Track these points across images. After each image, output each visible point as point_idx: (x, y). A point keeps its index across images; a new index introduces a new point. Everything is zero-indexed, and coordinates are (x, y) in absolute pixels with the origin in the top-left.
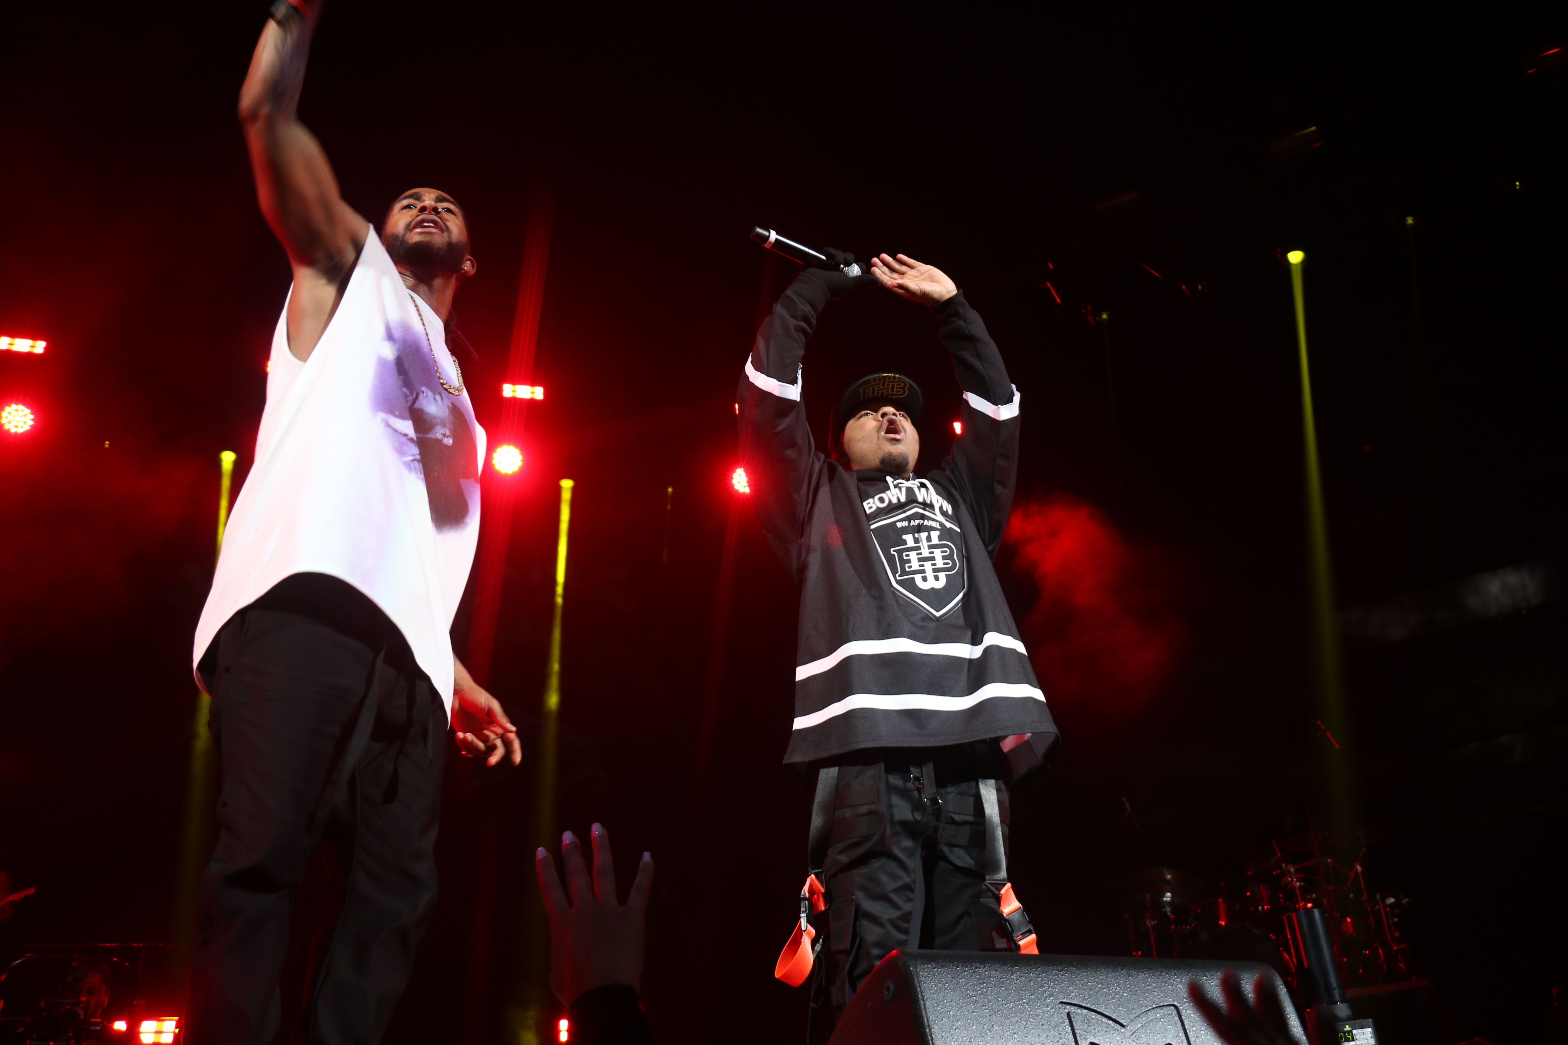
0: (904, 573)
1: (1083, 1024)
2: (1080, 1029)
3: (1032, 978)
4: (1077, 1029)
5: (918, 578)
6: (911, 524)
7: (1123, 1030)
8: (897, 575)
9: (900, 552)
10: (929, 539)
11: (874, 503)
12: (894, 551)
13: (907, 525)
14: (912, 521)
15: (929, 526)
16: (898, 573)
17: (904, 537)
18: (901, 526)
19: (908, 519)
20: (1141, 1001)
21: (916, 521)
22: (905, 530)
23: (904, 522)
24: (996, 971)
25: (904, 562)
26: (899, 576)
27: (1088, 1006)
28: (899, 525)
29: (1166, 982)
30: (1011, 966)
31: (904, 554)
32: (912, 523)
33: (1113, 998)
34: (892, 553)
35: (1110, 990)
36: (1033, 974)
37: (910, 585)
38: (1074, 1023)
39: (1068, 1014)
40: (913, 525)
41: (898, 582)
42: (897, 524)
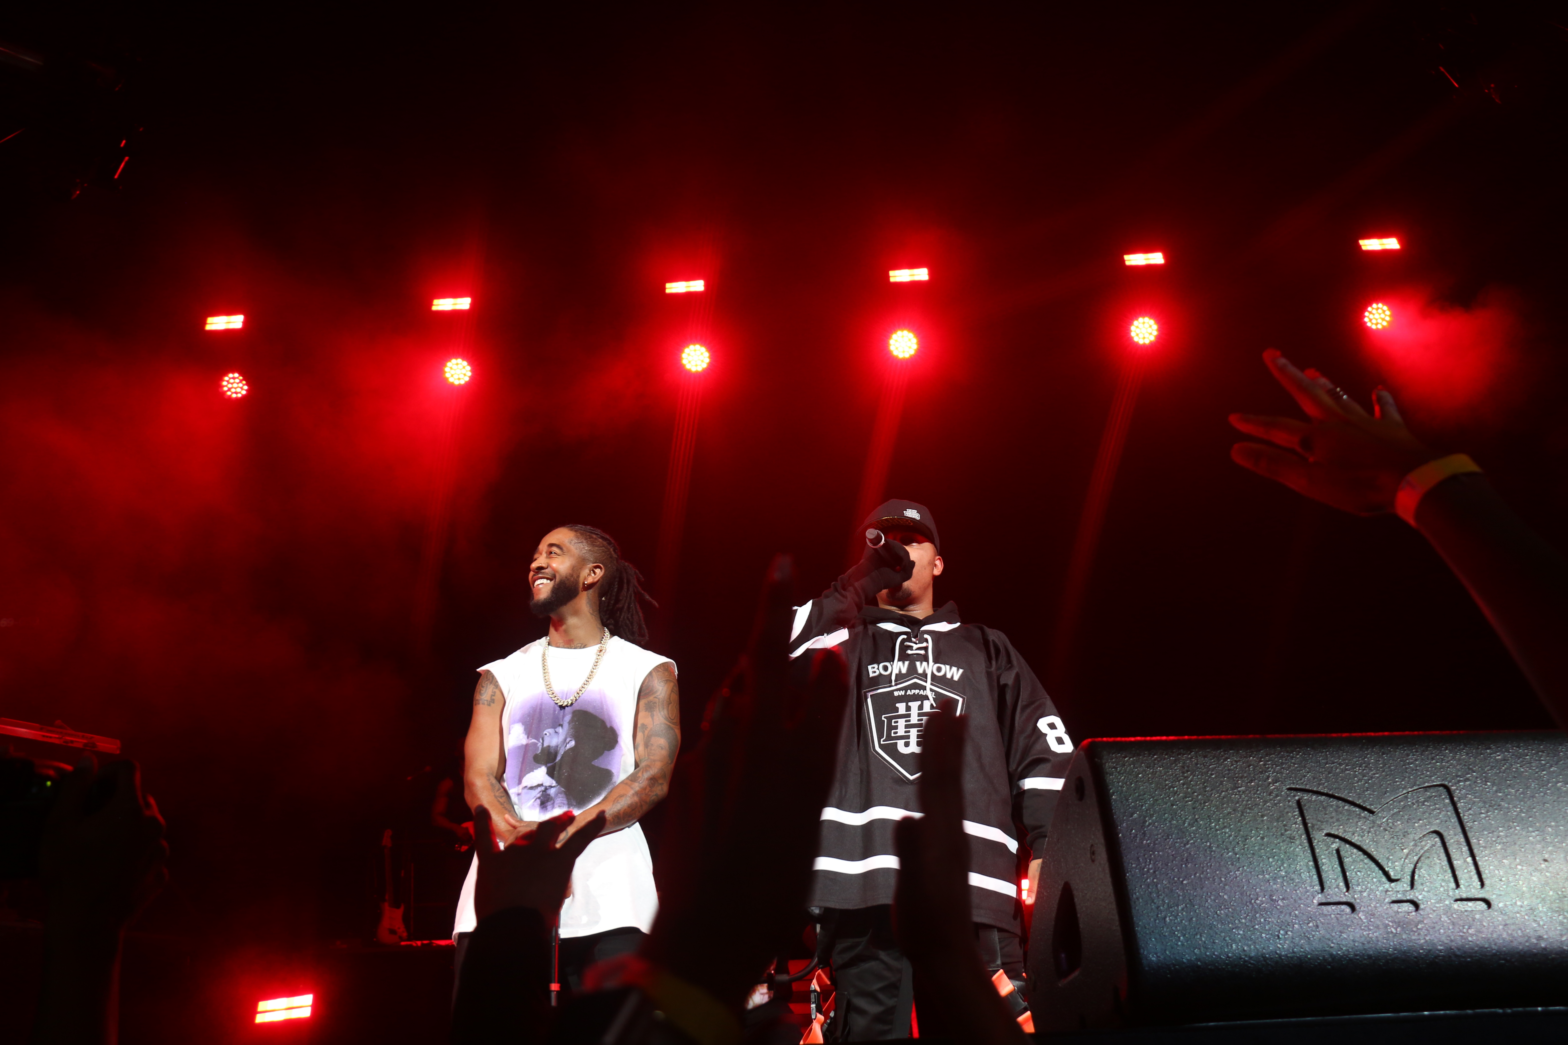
0: (889, 738)
1: (1317, 812)
2: (1313, 818)
3: (1252, 763)
4: (1309, 819)
5: (900, 744)
6: (907, 694)
7: (1372, 818)
8: (882, 740)
9: (889, 719)
10: (921, 707)
11: (878, 669)
12: (884, 717)
13: (903, 694)
14: (909, 691)
15: (924, 695)
16: (883, 738)
17: (897, 705)
18: (898, 695)
19: (905, 689)
20: (1397, 782)
21: (912, 691)
22: (900, 699)
23: (901, 691)
24: (1205, 757)
25: (891, 728)
26: (883, 741)
27: (1326, 791)
28: (896, 694)
29: (1433, 759)
30: (1224, 751)
31: (893, 721)
32: (909, 692)
33: (1360, 780)
34: (883, 719)
35: (1356, 771)
36: (1254, 757)
37: (891, 750)
38: (1305, 811)
39: (1299, 803)
40: (909, 694)
41: (881, 746)
42: (894, 692)
